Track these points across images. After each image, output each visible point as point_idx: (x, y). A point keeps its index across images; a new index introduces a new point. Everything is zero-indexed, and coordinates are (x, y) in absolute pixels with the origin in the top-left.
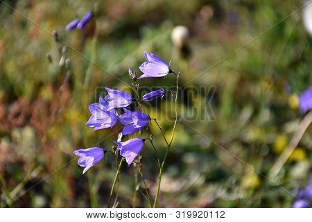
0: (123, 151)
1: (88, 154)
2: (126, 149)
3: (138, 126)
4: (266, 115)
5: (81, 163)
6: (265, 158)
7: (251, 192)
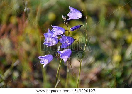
0: (62, 56)
1: (45, 58)
2: (63, 55)
3: (69, 44)
4: (122, 24)
5: (42, 63)
6: (123, 46)
7: (118, 64)
